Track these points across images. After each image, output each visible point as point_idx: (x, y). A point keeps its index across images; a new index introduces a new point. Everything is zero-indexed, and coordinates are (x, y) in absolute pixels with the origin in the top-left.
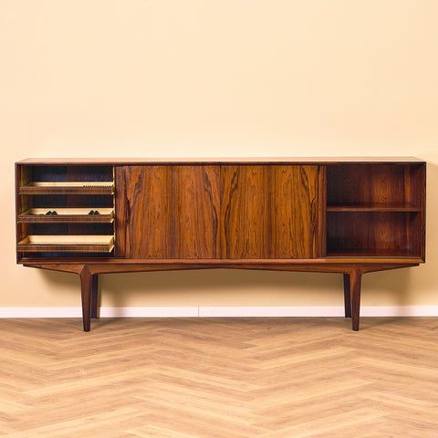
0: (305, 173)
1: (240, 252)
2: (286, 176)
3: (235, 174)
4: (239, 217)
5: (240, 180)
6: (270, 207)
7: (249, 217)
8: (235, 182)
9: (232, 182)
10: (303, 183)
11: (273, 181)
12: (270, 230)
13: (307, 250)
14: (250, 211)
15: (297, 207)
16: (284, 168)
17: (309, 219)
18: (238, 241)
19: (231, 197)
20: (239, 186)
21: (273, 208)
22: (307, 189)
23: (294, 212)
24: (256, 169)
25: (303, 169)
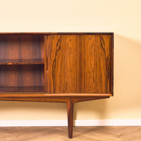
0: (103, 40)
1: (62, 89)
2: (91, 41)
3: (59, 40)
4: (61, 68)
5: (62, 44)
6: (81, 61)
7: (68, 68)
8: (59, 45)
9: (57, 45)
10: (102, 46)
11: (83, 44)
12: (81, 75)
13: (104, 88)
14: (68, 64)
15: (98, 61)
16: (90, 36)
17: (105, 68)
18: (60, 82)
19: (56, 55)
20: (62, 48)
21: (83, 62)
22: (104, 50)
23: (96, 64)
24: (72, 37)
25: (102, 37)
